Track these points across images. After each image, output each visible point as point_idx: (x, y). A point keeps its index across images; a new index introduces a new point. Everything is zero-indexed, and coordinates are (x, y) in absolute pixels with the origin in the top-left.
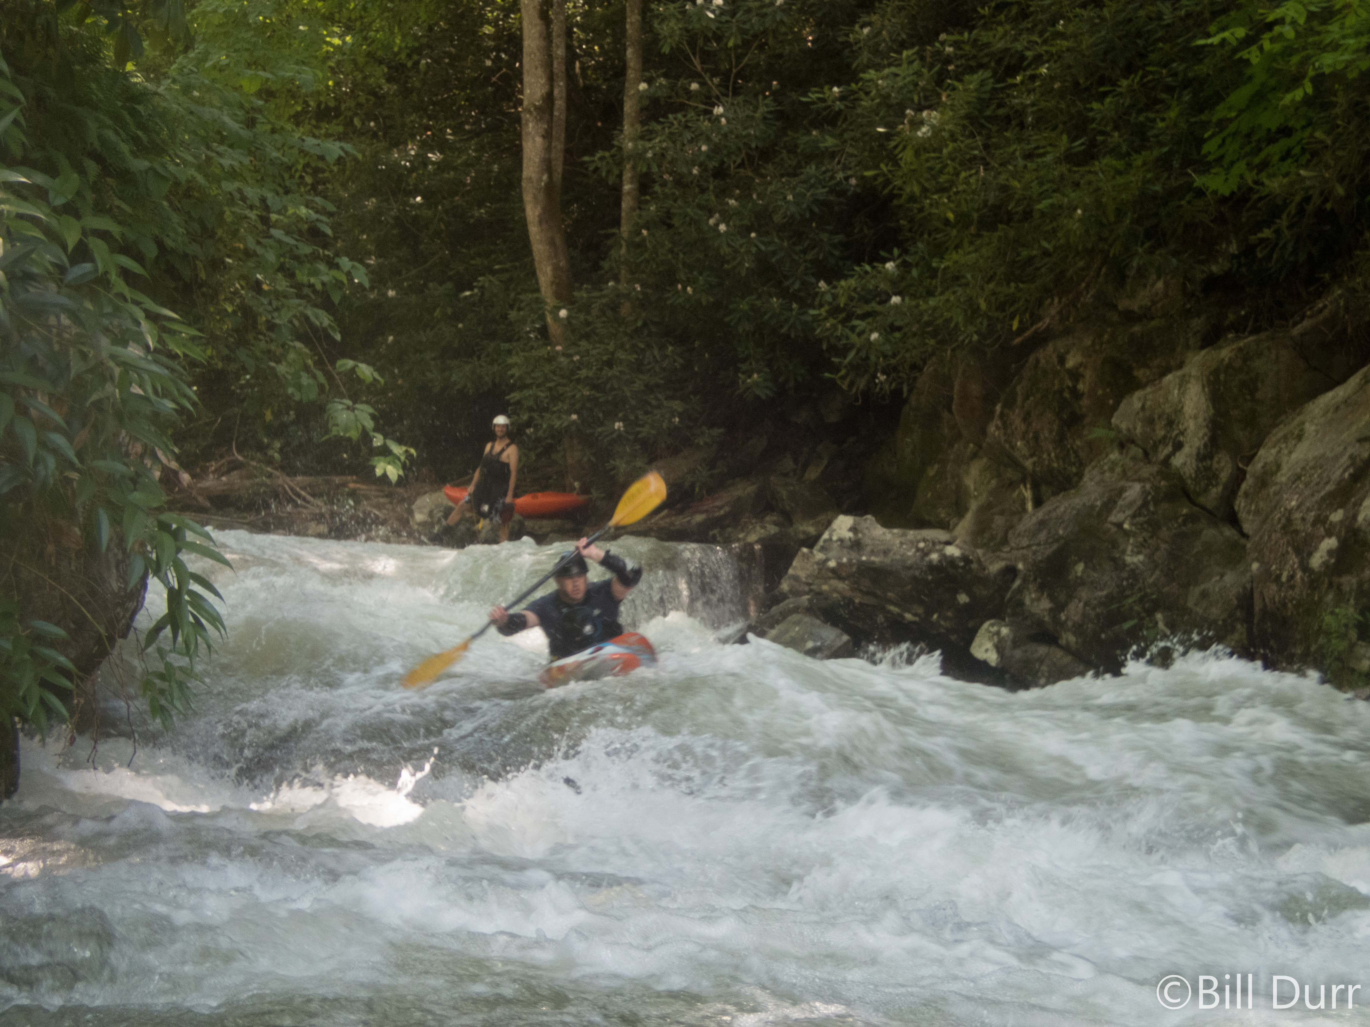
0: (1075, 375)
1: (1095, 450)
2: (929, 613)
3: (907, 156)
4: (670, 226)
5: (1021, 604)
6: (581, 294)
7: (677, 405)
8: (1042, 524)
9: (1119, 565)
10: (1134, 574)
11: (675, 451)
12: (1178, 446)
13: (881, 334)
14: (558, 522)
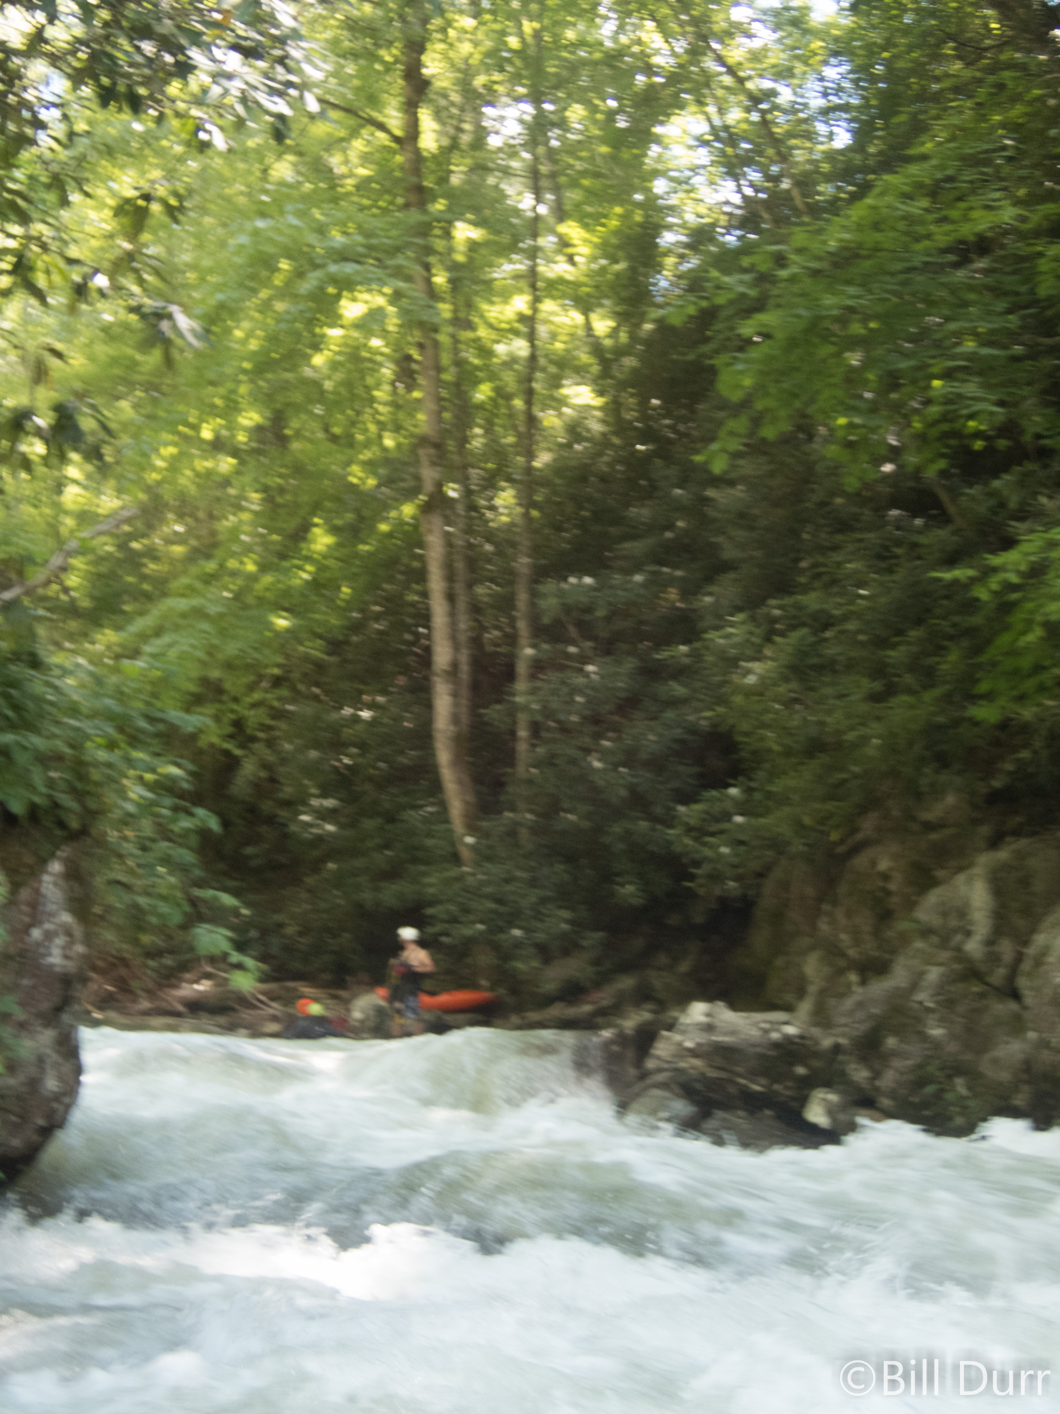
0: (886, 877)
1: (905, 939)
2: (772, 1084)
3: (738, 699)
4: (554, 765)
5: (845, 1074)
6: (485, 824)
7: (565, 914)
9: (924, 1037)
10: (937, 1045)
11: (566, 953)
12: (968, 934)
13: (730, 849)
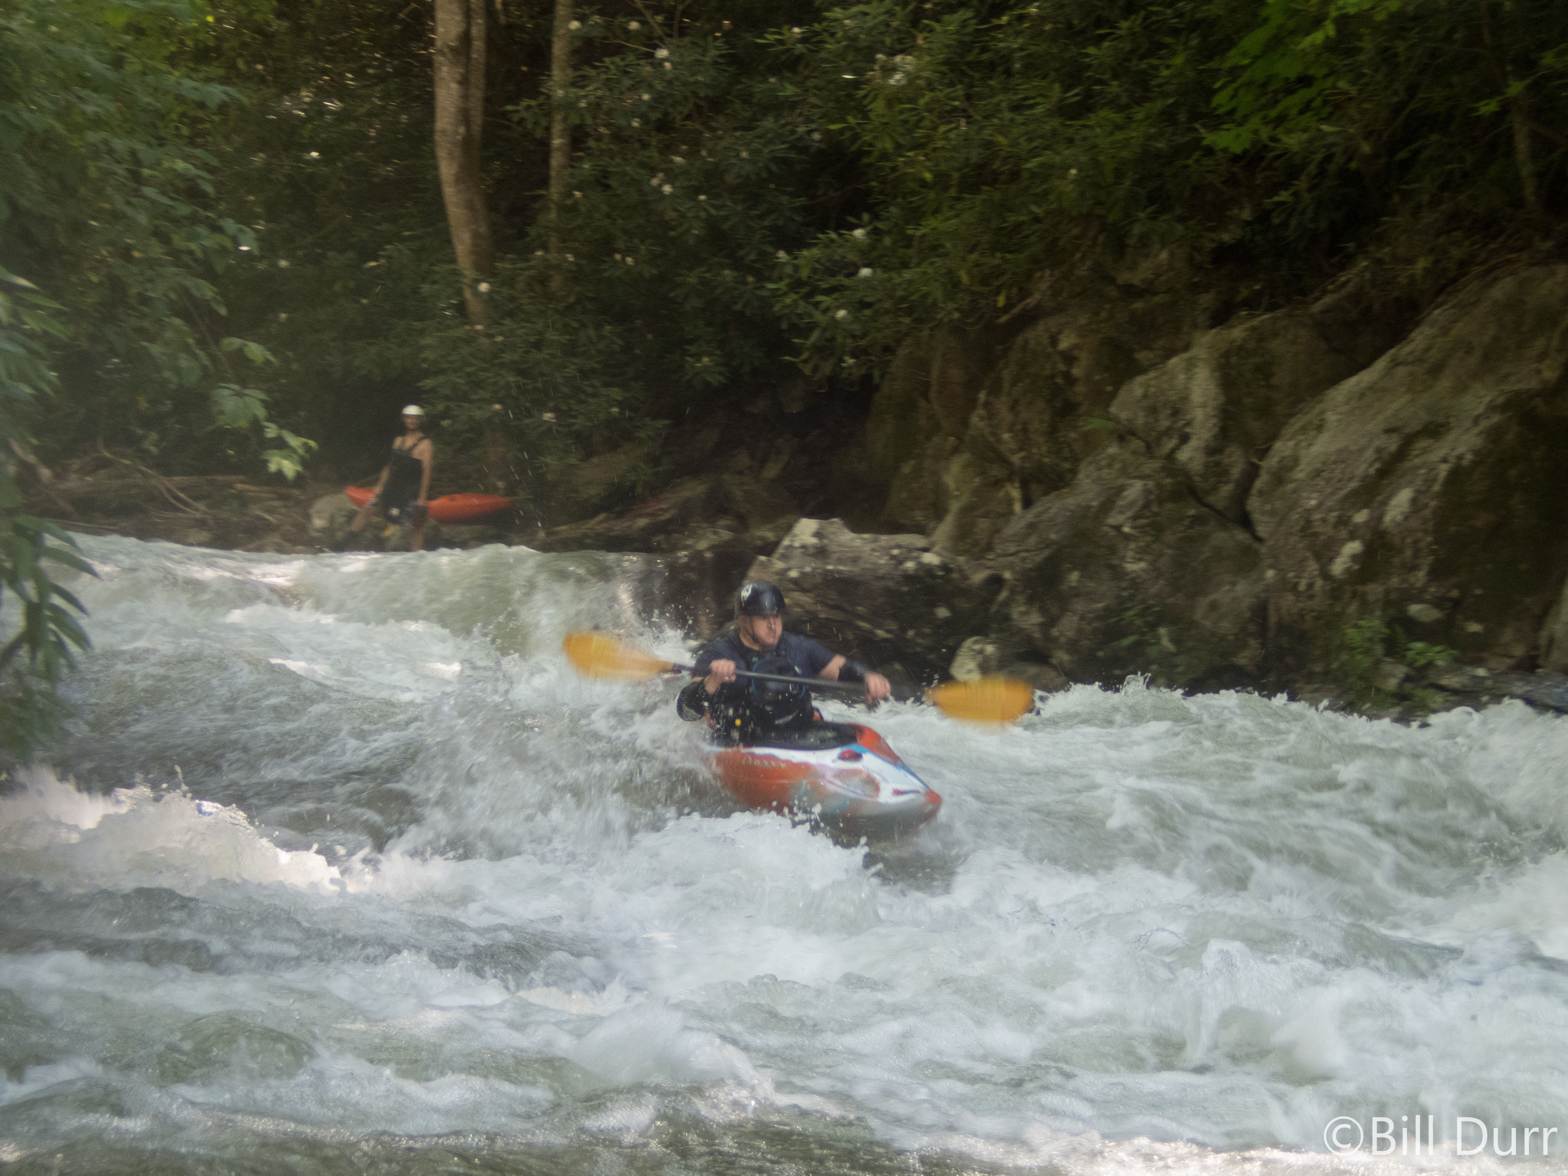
0: (1069, 358)
1: (1091, 442)
2: (904, 630)
3: (878, 107)
4: (607, 187)
5: (1007, 618)
6: (504, 266)
7: (616, 393)
8: (1032, 527)
9: (1117, 573)
10: (1135, 583)
11: (613, 446)
12: (1185, 439)
13: (849, 312)
14: (478, 528)
